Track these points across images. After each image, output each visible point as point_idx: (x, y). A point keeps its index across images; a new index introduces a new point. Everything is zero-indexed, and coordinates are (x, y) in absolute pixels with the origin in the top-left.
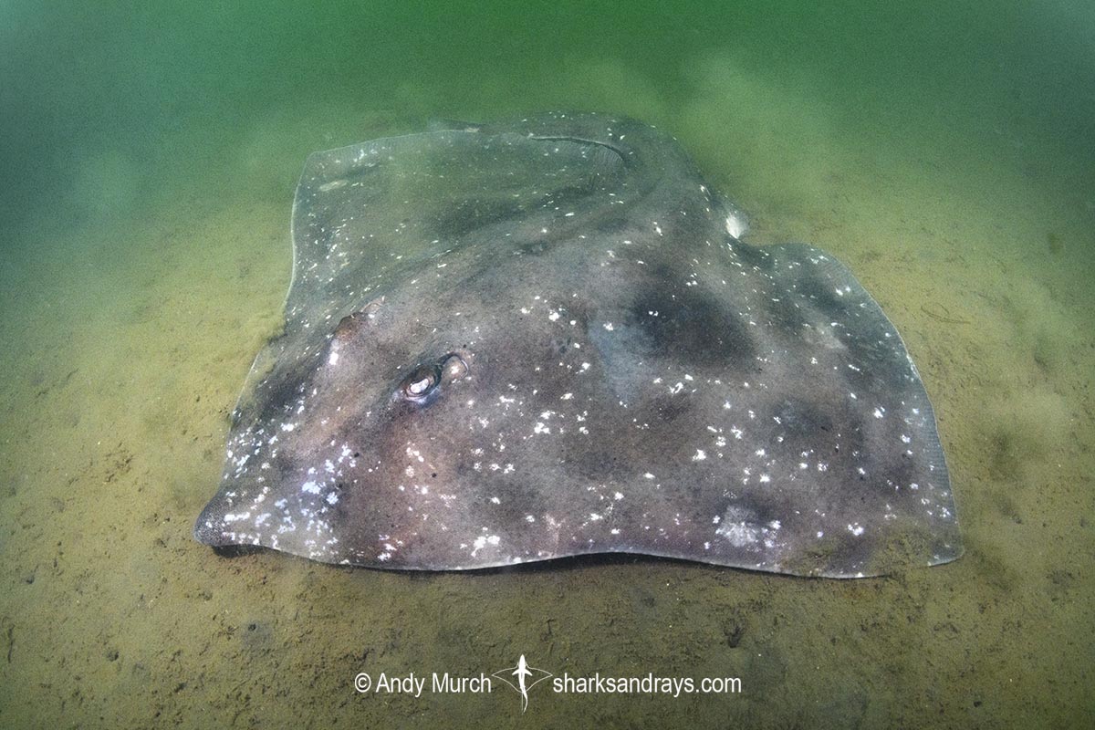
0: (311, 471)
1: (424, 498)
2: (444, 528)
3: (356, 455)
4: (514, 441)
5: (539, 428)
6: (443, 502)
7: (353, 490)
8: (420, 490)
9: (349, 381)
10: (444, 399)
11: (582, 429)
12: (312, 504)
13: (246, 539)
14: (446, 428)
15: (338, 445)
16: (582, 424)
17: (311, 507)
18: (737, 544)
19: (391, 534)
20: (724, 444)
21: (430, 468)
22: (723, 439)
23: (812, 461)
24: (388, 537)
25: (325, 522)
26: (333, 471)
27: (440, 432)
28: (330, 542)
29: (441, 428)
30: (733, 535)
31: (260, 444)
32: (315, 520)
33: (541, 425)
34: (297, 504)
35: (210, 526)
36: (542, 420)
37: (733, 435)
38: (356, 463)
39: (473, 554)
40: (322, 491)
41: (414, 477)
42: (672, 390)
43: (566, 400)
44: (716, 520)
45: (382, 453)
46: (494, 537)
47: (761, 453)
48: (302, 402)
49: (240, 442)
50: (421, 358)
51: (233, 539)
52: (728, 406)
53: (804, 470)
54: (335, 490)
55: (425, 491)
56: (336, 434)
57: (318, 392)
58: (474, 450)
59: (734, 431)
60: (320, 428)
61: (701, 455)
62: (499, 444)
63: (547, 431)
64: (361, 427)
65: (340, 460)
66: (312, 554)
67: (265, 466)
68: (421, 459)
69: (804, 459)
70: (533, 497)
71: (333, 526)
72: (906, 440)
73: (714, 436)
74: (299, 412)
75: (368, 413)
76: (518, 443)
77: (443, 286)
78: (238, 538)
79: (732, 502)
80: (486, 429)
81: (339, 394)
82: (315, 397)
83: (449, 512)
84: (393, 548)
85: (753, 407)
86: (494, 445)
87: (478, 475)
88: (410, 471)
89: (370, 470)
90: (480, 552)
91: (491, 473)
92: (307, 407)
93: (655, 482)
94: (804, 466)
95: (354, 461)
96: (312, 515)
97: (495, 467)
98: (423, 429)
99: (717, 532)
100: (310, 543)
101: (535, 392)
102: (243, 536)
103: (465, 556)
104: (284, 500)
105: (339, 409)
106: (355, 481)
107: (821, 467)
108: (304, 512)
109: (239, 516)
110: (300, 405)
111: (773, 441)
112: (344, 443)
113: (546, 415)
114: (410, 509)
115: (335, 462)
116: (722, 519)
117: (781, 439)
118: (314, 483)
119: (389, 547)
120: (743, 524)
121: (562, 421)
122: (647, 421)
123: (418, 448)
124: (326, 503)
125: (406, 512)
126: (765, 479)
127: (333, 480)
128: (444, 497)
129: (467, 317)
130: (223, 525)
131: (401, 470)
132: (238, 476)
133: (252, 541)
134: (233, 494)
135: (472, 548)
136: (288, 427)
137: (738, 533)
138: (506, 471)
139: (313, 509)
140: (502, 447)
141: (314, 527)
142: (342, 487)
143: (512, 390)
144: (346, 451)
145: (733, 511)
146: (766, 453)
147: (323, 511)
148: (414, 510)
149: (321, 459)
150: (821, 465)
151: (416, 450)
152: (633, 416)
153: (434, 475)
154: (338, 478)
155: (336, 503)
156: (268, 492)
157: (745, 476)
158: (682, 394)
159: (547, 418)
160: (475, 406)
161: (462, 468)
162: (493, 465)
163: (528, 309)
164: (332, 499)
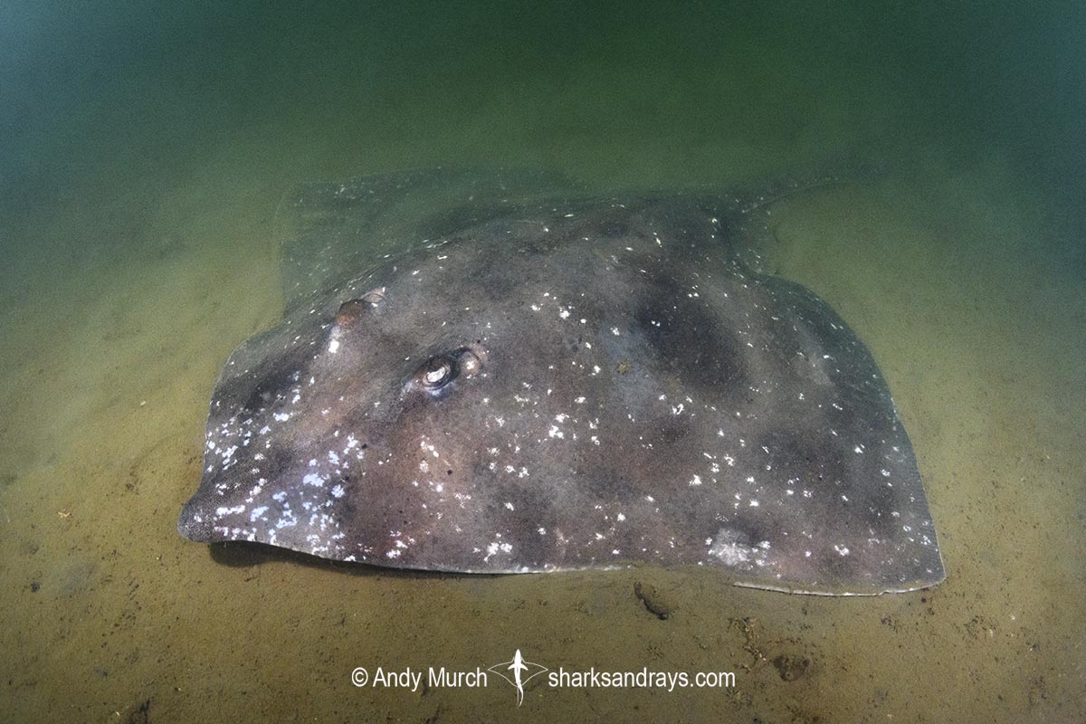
0: (313, 462)
1: (439, 496)
2: (458, 530)
3: (364, 447)
4: (528, 443)
5: (554, 432)
6: (458, 501)
7: (361, 483)
8: (434, 487)
9: (351, 370)
10: (460, 395)
11: (594, 438)
12: (315, 497)
13: (240, 535)
14: (462, 424)
15: (342, 436)
16: (593, 432)
17: (313, 500)
18: (729, 562)
19: (404, 531)
20: (718, 470)
21: (445, 466)
22: (717, 465)
23: (798, 488)
24: (399, 534)
25: (330, 516)
26: (337, 463)
27: (456, 428)
28: (335, 537)
29: (457, 424)
30: (725, 555)
31: (249, 434)
32: (318, 514)
33: (556, 428)
34: (298, 497)
35: (200, 520)
36: (556, 423)
37: (726, 462)
38: (364, 455)
39: (486, 559)
40: (325, 484)
41: (429, 473)
42: (675, 410)
43: (579, 404)
44: (709, 541)
45: (393, 446)
46: (507, 545)
47: (751, 480)
48: (297, 391)
49: (223, 432)
50: (431, 350)
51: (226, 534)
52: (721, 433)
53: (790, 496)
54: (341, 483)
55: (440, 488)
56: (340, 424)
57: (316, 380)
58: (491, 449)
59: (727, 458)
60: (321, 418)
61: (697, 481)
62: (514, 446)
63: (561, 435)
64: (368, 417)
65: (346, 452)
66: (315, 549)
67: (258, 457)
68: (436, 454)
69: (791, 487)
70: (545, 507)
71: (340, 520)
72: (886, 474)
73: (709, 462)
74: (294, 402)
75: (377, 404)
76: (532, 446)
77: (449, 280)
78: (231, 533)
79: (723, 525)
80: (502, 428)
81: (340, 383)
82: (312, 385)
83: (464, 513)
84: (404, 546)
85: (744, 436)
86: (510, 445)
87: (493, 476)
88: (424, 466)
89: (381, 463)
90: (491, 558)
91: (506, 476)
92: (303, 397)
93: (655, 505)
94: (790, 492)
95: (361, 453)
96: (315, 509)
97: (510, 469)
98: (438, 424)
99: (710, 552)
100: (313, 538)
101: (550, 391)
102: (236, 531)
103: (477, 560)
104: (283, 493)
105: (342, 399)
106: (364, 474)
107: (806, 494)
108: (307, 506)
109: (233, 509)
110: (295, 394)
111: (762, 469)
112: (349, 433)
113: (560, 418)
114: (424, 506)
115: (339, 453)
116: (714, 540)
117: (769, 468)
118: (316, 475)
119: (400, 544)
120: (734, 545)
121: (575, 426)
122: (651, 442)
123: (433, 442)
124: (331, 497)
125: (421, 509)
126: (754, 503)
127: (338, 472)
128: (458, 496)
129: (478, 312)
130: (215, 519)
131: (415, 465)
132: (226, 468)
133: (246, 536)
134: (224, 486)
135: (485, 553)
136: (284, 417)
137: (730, 552)
138: (521, 475)
139: (316, 503)
140: (518, 449)
141: (318, 522)
142: (349, 480)
143: (526, 389)
144: (352, 442)
145: (725, 533)
146: (756, 480)
147: (328, 504)
148: (428, 507)
149: (324, 450)
150: (806, 492)
151: (430, 444)
152: (640, 433)
153: (450, 472)
154: (344, 471)
155: (343, 497)
156: (265, 484)
157: (736, 501)
158: (683, 416)
159: (561, 421)
160: (490, 404)
161: (478, 466)
162: (508, 467)
163: (538, 306)
164: (338, 492)
